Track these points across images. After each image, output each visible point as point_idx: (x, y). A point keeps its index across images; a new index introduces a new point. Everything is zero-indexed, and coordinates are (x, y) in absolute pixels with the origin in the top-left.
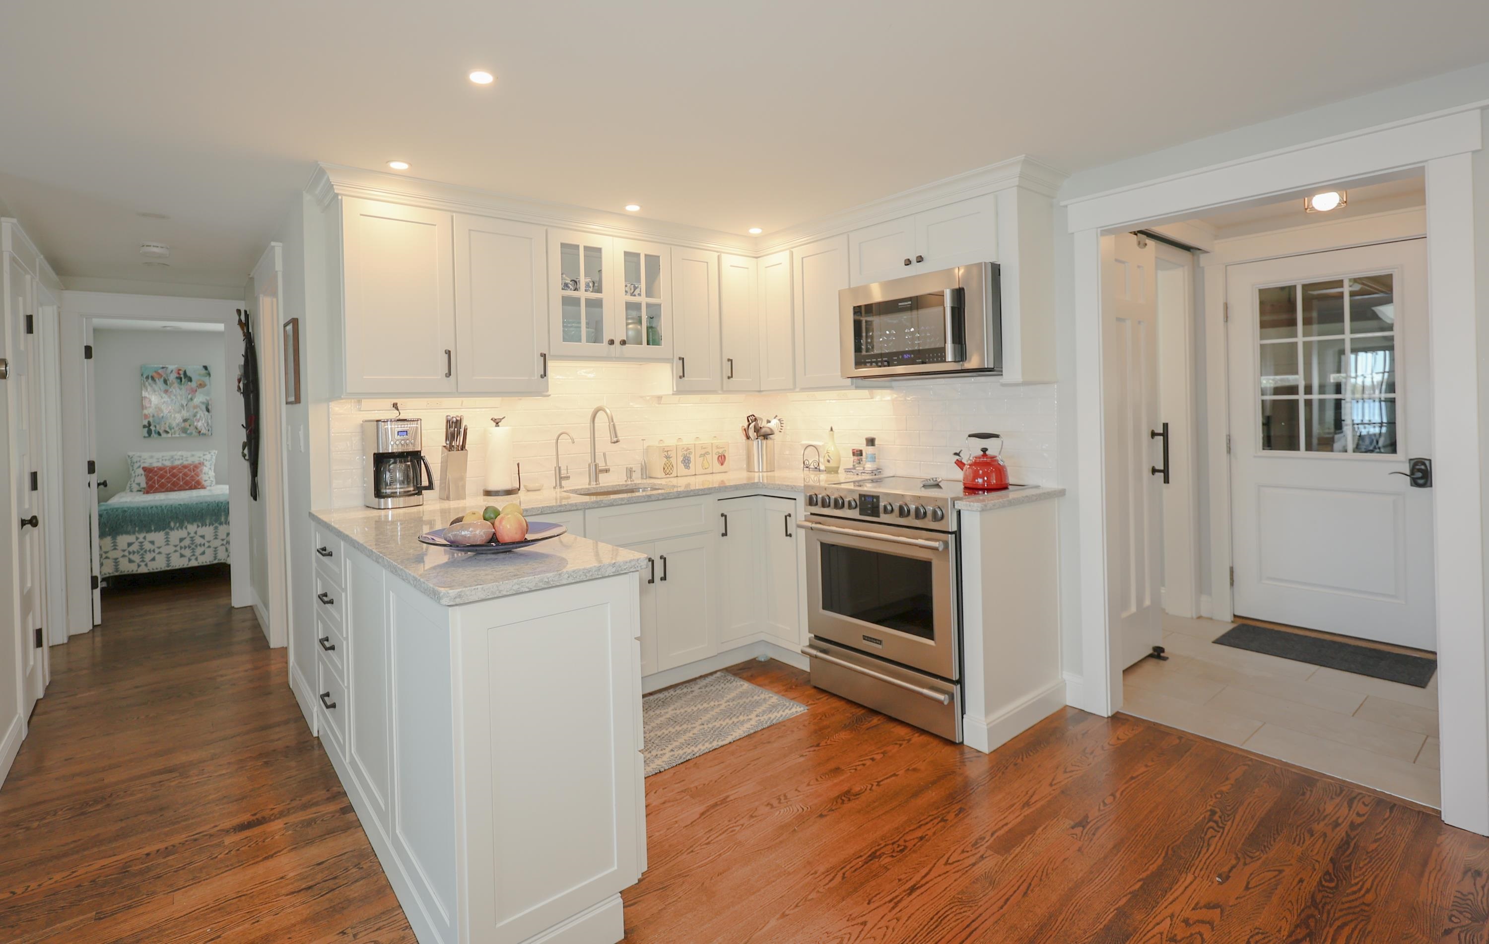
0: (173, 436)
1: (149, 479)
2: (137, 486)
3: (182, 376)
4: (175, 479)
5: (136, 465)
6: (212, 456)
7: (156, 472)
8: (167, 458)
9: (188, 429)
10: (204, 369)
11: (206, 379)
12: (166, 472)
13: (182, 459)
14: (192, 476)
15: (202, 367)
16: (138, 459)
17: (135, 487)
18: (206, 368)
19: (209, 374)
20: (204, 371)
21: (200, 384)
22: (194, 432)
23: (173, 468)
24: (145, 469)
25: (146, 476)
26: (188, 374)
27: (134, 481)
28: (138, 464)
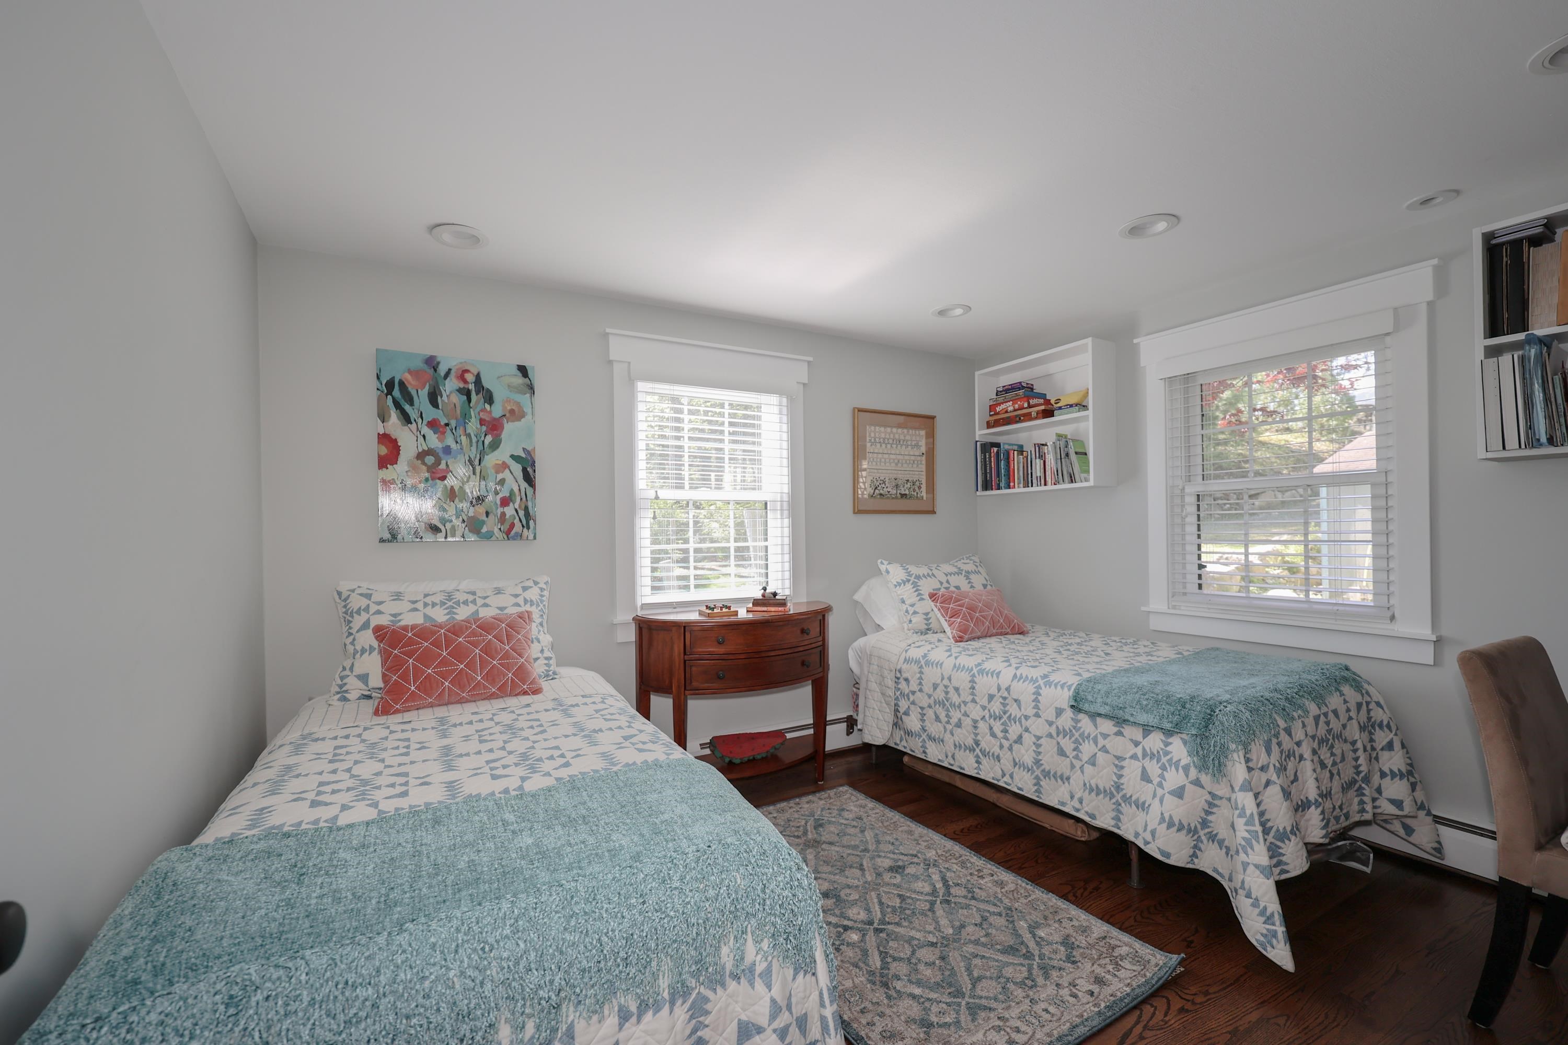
0: (449, 539)
1: (391, 665)
2: (360, 685)
3: (471, 387)
4: (462, 666)
5: (358, 621)
6: (542, 589)
7: (410, 642)
8: (437, 599)
9: (483, 522)
10: (520, 374)
11: (525, 399)
12: (436, 644)
13: (474, 602)
14: (506, 656)
15: (515, 368)
16: (364, 602)
17: (355, 688)
18: (523, 370)
19: (531, 388)
20: (519, 380)
21: (512, 412)
22: (496, 530)
23: (456, 629)
24: (380, 633)
25: (386, 656)
26: (486, 383)
27: (351, 669)
28: (364, 617)
